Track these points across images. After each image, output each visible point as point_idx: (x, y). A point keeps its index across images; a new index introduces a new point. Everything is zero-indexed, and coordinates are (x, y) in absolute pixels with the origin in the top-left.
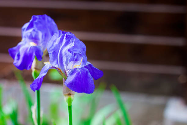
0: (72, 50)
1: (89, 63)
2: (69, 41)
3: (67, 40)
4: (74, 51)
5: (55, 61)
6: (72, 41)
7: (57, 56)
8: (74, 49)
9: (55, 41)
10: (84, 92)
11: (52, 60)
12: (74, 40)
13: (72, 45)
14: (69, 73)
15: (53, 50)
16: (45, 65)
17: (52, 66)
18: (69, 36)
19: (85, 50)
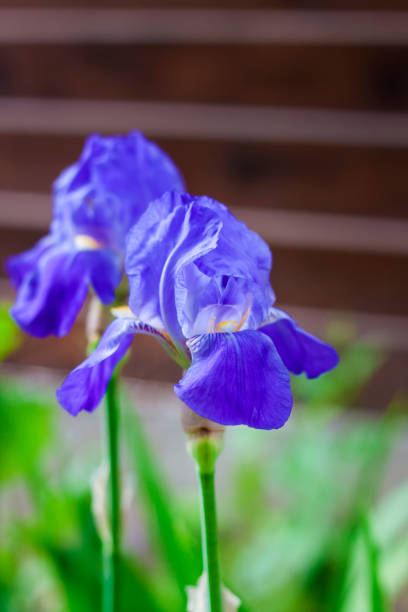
0: (211, 265)
1: (283, 315)
2: (203, 229)
3: (195, 226)
4: (217, 266)
5: (151, 306)
6: (212, 231)
7: (158, 287)
8: (220, 262)
9: (152, 230)
10: (244, 423)
11: (140, 301)
12: (220, 226)
13: (210, 243)
14: (197, 350)
15: (141, 262)
16: (115, 318)
17: (137, 323)
18: (204, 210)
19: (269, 265)
